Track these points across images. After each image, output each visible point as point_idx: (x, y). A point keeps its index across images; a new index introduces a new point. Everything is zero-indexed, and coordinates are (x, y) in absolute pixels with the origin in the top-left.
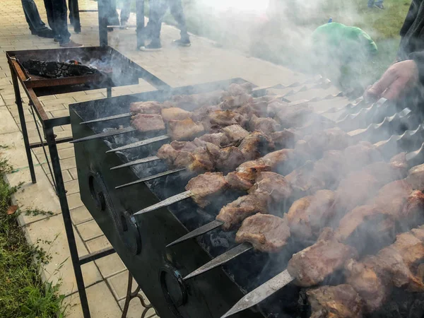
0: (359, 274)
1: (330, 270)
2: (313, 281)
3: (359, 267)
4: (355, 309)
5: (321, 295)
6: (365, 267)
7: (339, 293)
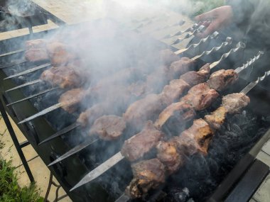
0: (164, 151)
1: (147, 149)
2: (135, 158)
3: (165, 145)
4: (160, 173)
5: (139, 167)
6: (169, 145)
7: (150, 165)
